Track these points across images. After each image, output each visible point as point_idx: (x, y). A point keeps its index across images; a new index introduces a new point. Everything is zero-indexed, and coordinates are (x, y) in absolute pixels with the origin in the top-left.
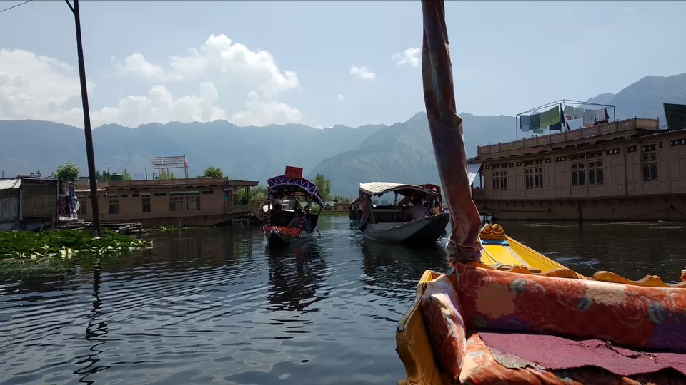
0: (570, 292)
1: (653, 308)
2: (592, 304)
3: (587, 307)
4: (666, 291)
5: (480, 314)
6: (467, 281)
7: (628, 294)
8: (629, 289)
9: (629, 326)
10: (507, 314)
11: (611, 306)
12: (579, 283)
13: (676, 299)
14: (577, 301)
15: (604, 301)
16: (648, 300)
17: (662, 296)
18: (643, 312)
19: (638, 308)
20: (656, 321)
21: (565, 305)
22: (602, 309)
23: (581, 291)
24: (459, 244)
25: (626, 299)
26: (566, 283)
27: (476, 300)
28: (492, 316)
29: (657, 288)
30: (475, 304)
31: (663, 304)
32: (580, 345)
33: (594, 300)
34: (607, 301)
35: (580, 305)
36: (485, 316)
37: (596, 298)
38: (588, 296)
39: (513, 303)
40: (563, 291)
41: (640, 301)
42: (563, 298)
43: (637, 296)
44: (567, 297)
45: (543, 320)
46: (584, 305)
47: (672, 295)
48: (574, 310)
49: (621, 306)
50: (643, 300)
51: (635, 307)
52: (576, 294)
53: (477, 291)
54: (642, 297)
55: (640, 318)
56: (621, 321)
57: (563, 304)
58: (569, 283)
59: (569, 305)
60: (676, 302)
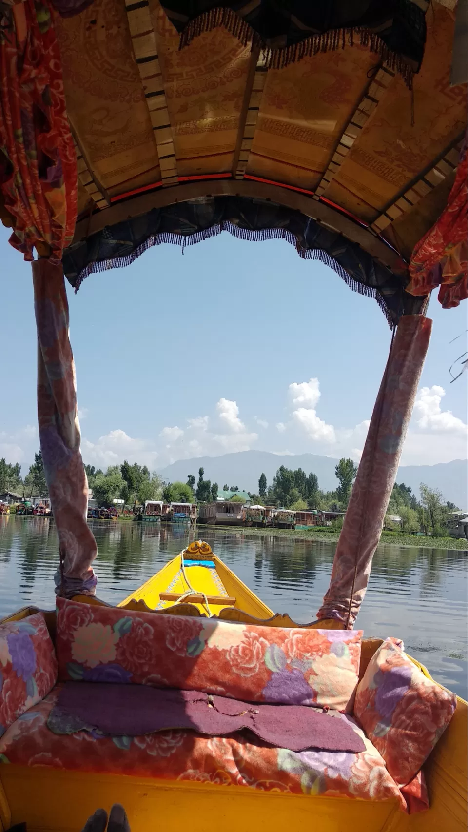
0: (181, 634)
1: (270, 652)
2: (205, 647)
3: (198, 652)
4: (288, 632)
5: (75, 662)
6: (65, 620)
7: (246, 636)
8: (249, 630)
9: (243, 675)
10: (105, 662)
11: (225, 651)
12: (195, 623)
13: (298, 641)
14: (187, 644)
15: (218, 645)
16: (266, 642)
17: (282, 638)
18: (260, 657)
19: (254, 653)
20: (274, 670)
21: (174, 649)
22: (215, 654)
23: (194, 633)
24: (64, 574)
25: (243, 642)
26: (180, 623)
27: (73, 645)
28: (88, 665)
29: (280, 629)
30: (70, 649)
31: (283, 648)
33: (206, 643)
34: (220, 644)
35: (190, 650)
36: (81, 665)
38: (202, 639)
39: (115, 647)
40: (174, 632)
41: (258, 644)
42: (173, 641)
43: (255, 638)
44: (178, 640)
45: (146, 669)
46: (195, 649)
47: (295, 636)
48: (183, 655)
49: (236, 650)
51: (252, 651)
52: (187, 636)
53: (75, 633)
54: (262, 639)
55: (256, 665)
56: (234, 669)
57: (172, 649)
58: (183, 623)
59: (178, 649)
60: (297, 646)
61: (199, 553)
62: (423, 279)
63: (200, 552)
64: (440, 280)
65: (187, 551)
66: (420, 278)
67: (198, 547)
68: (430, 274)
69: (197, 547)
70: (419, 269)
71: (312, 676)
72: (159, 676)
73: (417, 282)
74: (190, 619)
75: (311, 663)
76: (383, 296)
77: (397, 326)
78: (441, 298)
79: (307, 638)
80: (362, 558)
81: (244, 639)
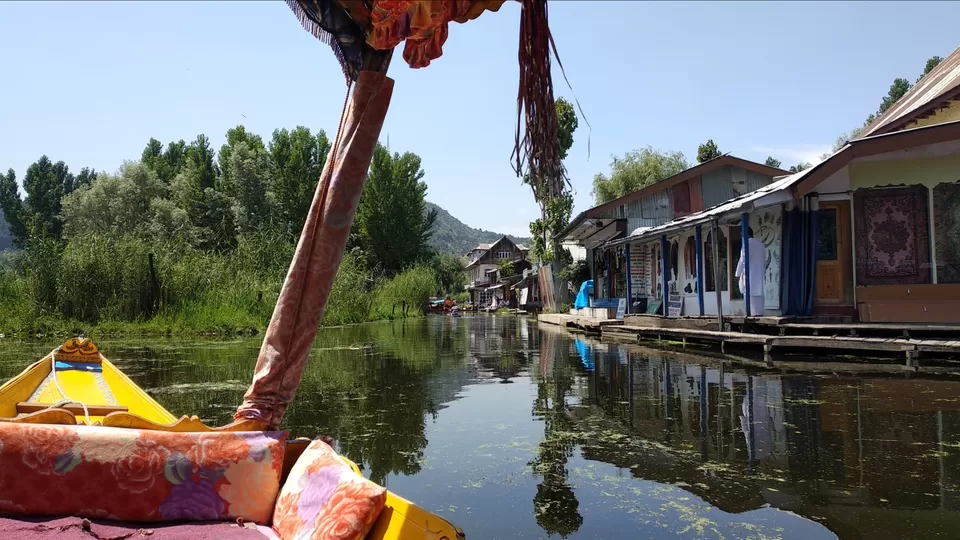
0: (45, 447)
1: (171, 462)
2: (80, 461)
3: (70, 468)
4: (197, 437)
7: (140, 444)
8: (144, 438)
9: (133, 491)
11: (108, 465)
12: (66, 432)
13: (209, 447)
14: (55, 459)
15: (99, 457)
16: (168, 451)
17: (189, 445)
18: (158, 469)
19: (150, 464)
20: (174, 481)
21: (34, 466)
22: (94, 469)
23: (65, 444)
25: (135, 452)
26: (45, 433)
29: (186, 434)
31: (188, 455)
32: (36, 529)
33: (83, 457)
34: (103, 456)
35: (59, 466)
37: (87, 454)
38: (76, 451)
40: (36, 445)
41: (155, 453)
42: (32, 457)
43: (153, 447)
44: (40, 454)
46: (66, 465)
47: (205, 442)
48: (48, 474)
49: (125, 463)
50: (161, 452)
51: (147, 462)
52: (55, 449)
54: (160, 447)
55: (151, 479)
56: (121, 485)
57: (30, 466)
58: (49, 432)
59: (41, 466)
60: (207, 451)
61: (78, 354)
62: (388, 29)
63: (81, 352)
64: (407, 32)
65: (61, 351)
66: (384, 30)
67: (77, 346)
68: (396, 25)
69: (75, 345)
70: (383, 17)
71: (223, 486)
72: (11, 502)
73: (379, 34)
74: (60, 428)
75: (223, 471)
76: (340, 44)
77: (354, 83)
78: (406, 56)
79: (220, 443)
80: (294, 349)
81: (136, 448)
